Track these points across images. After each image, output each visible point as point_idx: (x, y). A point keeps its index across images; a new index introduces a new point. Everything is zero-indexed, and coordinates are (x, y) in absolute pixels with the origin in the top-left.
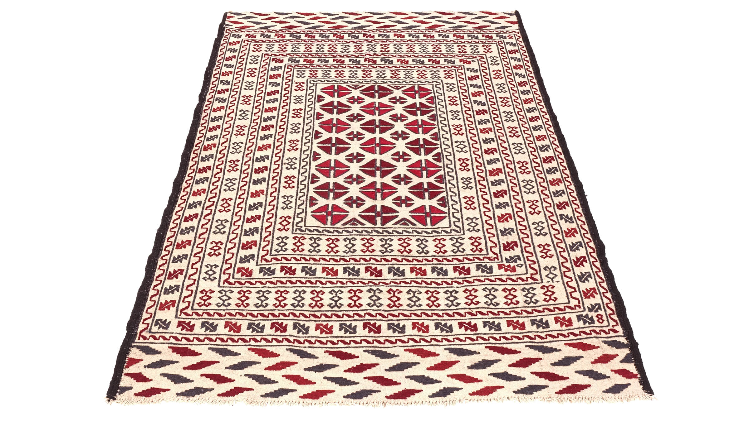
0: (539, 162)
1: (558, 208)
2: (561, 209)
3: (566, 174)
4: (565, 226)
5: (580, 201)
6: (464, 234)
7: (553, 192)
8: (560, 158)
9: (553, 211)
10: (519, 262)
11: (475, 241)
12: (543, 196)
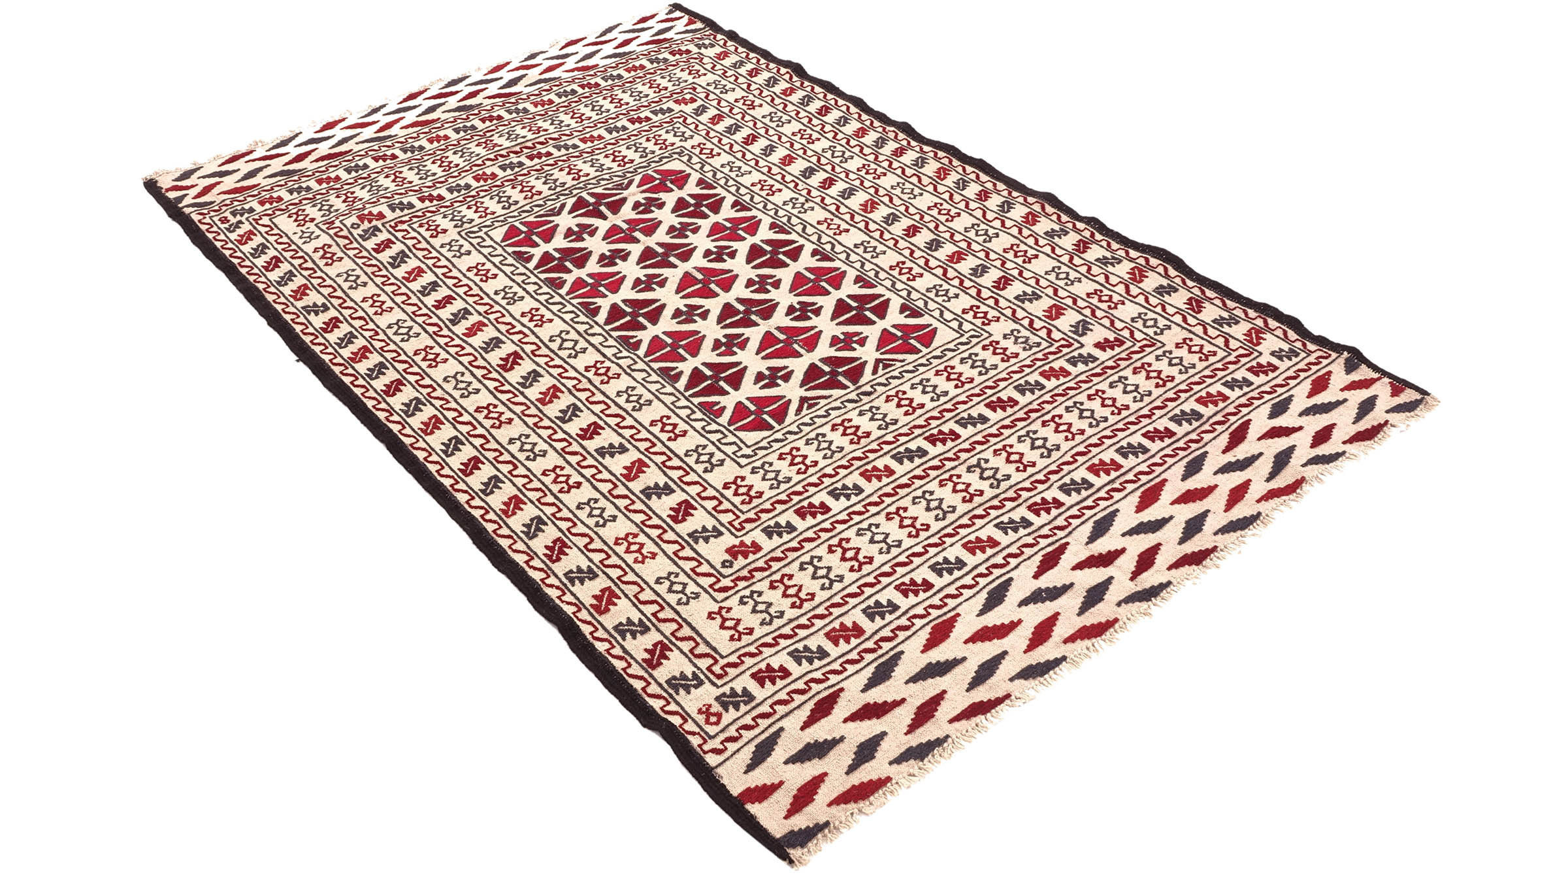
0: (408, 377)
1: (337, 319)
2: (331, 320)
3: (347, 375)
4: (313, 298)
5: (303, 342)
6: (459, 233)
7: (356, 337)
8: (374, 398)
9: (343, 311)
10: (360, 231)
11: (437, 232)
12: (371, 326)
